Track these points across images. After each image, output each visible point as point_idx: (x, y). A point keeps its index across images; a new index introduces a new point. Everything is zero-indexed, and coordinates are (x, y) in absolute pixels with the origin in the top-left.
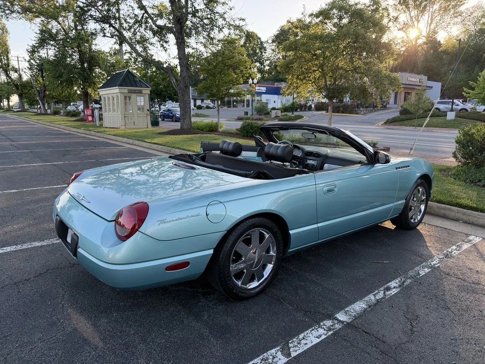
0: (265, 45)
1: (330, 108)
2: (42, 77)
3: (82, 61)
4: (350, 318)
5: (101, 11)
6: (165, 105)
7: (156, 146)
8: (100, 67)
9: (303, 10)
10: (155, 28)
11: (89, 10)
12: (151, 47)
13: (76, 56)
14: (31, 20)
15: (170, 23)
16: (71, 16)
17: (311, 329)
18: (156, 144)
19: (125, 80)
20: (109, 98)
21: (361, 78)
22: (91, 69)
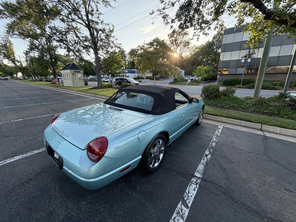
0: (126, 55)
1: (154, 78)
2: (33, 65)
3: (51, 58)
4: (201, 175)
5: (59, 37)
6: (89, 77)
7: (89, 94)
8: (60, 62)
9: (144, 42)
10: (84, 46)
11: (53, 36)
12: (82, 54)
13: (48, 57)
14: (24, 39)
15: (90, 44)
16: (44, 39)
17: (189, 186)
18: (89, 93)
19: (73, 67)
20: (65, 74)
21: (164, 68)
22: (56, 61)
